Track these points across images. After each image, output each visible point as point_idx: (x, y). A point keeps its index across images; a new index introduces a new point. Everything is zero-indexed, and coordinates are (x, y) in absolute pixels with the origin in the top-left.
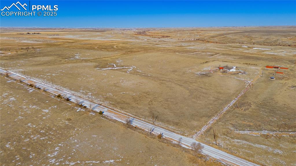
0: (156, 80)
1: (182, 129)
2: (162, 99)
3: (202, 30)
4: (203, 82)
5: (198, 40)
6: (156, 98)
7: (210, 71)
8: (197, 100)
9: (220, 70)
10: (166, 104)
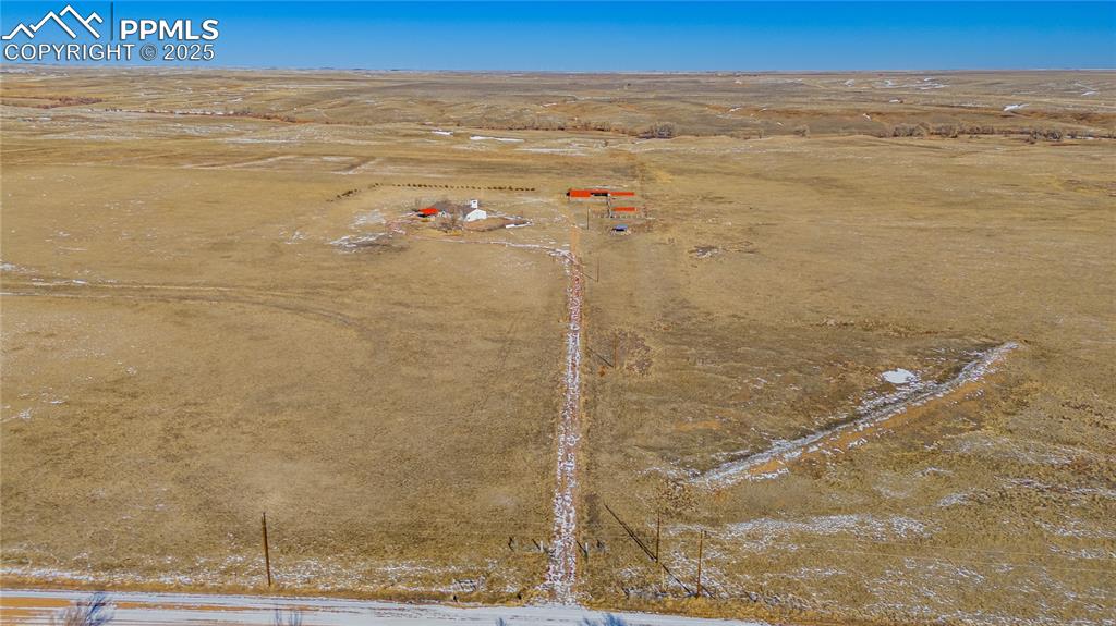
0: (142, 304)
1: (464, 558)
2: (238, 406)
3: (245, 79)
4: (390, 276)
5: (244, 113)
6: (192, 409)
7: (388, 226)
8: (426, 368)
9: (427, 221)
10: (277, 425)
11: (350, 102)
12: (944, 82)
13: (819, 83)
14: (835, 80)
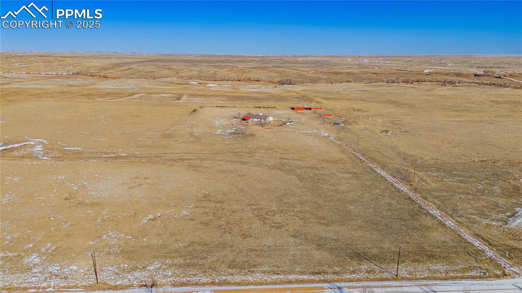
3: (65, 57)
4: (262, 147)
7: (232, 125)
8: (332, 185)
11: (130, 68)
12: (388, 60)
13: (337, 60)
14: (342, 59)
